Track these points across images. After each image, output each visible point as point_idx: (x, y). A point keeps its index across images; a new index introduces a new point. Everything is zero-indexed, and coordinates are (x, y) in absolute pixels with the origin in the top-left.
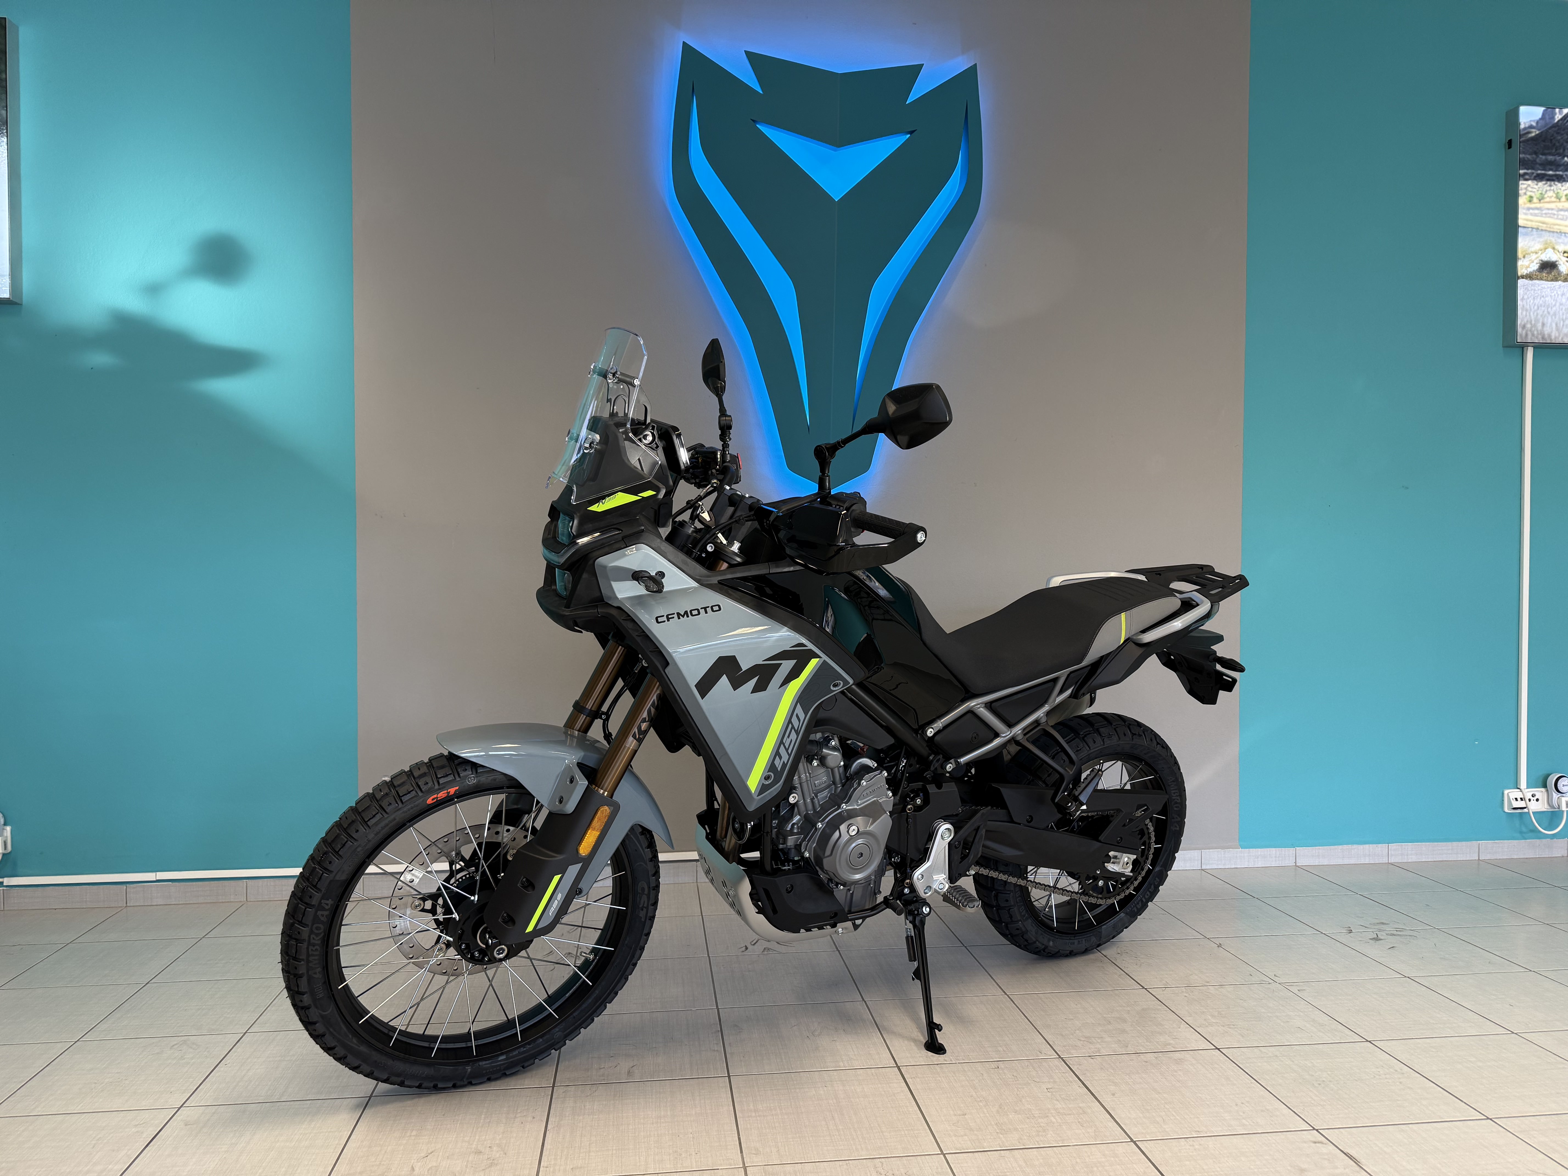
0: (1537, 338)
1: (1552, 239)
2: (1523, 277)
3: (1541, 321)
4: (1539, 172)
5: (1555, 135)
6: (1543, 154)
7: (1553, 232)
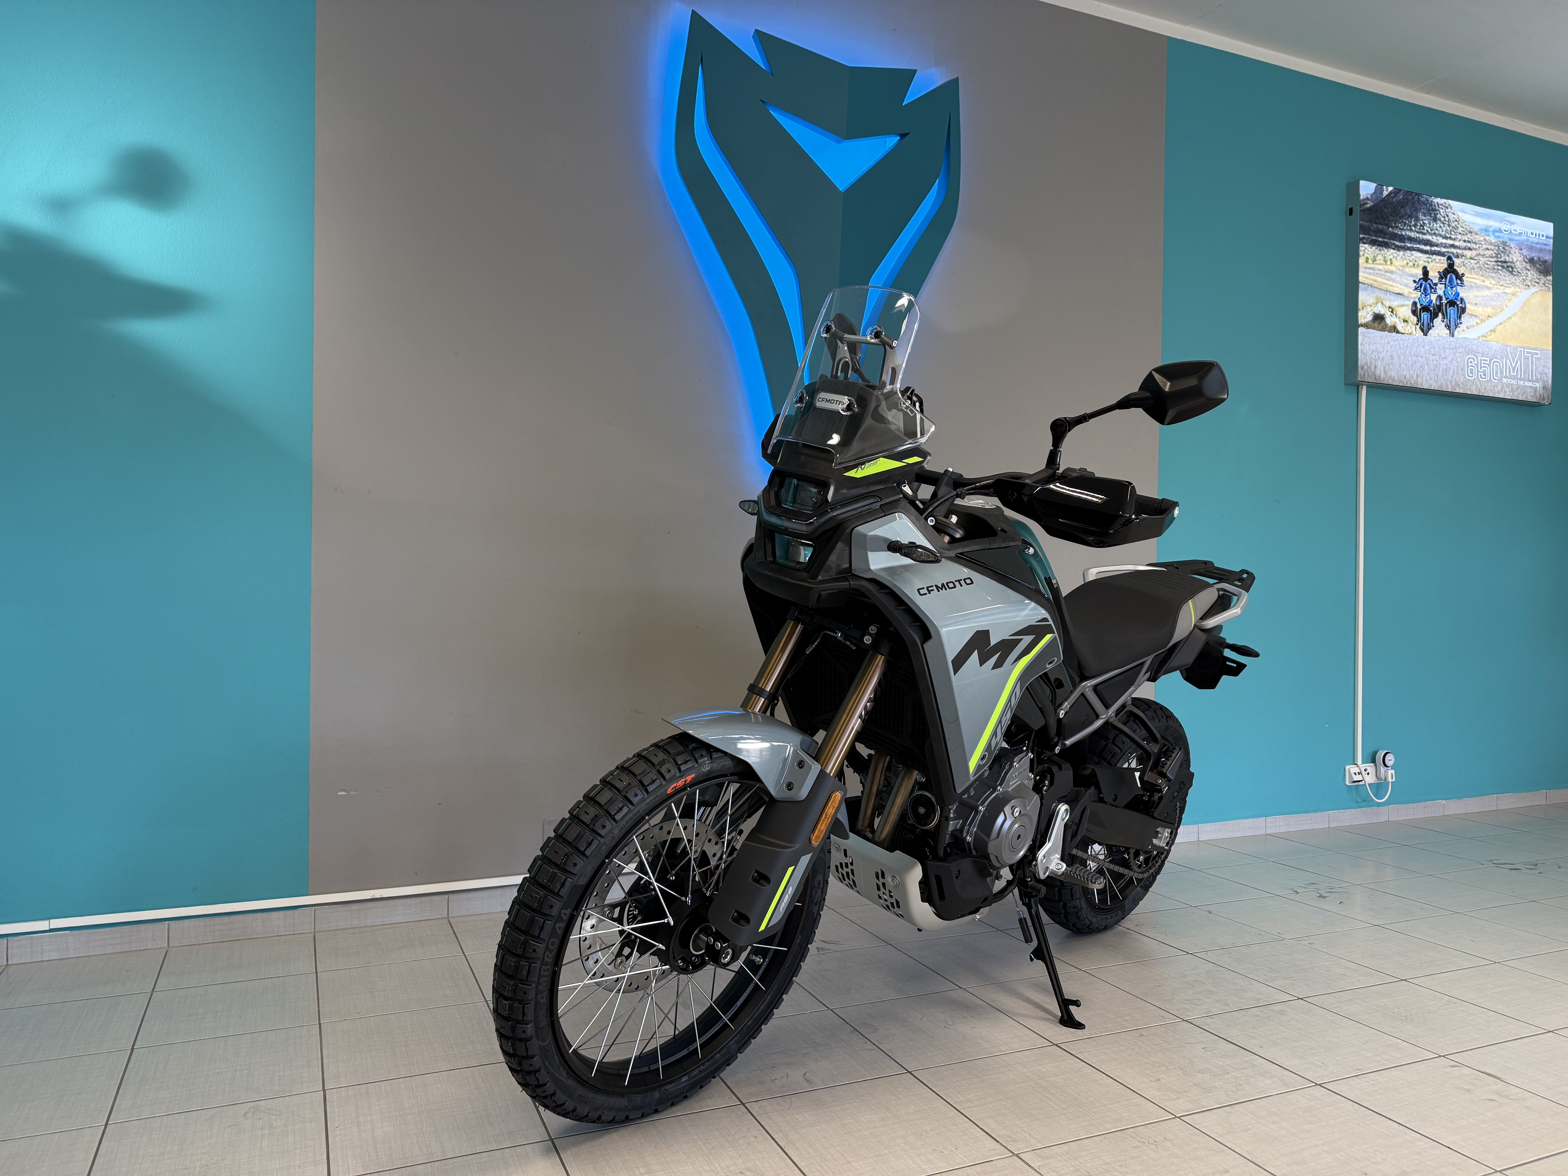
0: (1371, 378)
1: (1381, 295)
2: (1362, 325)
3: (1374, 364)
4: (1373, 238)
5: (1383, 208)
6: (1375, 223)
7: (1382, 290)
